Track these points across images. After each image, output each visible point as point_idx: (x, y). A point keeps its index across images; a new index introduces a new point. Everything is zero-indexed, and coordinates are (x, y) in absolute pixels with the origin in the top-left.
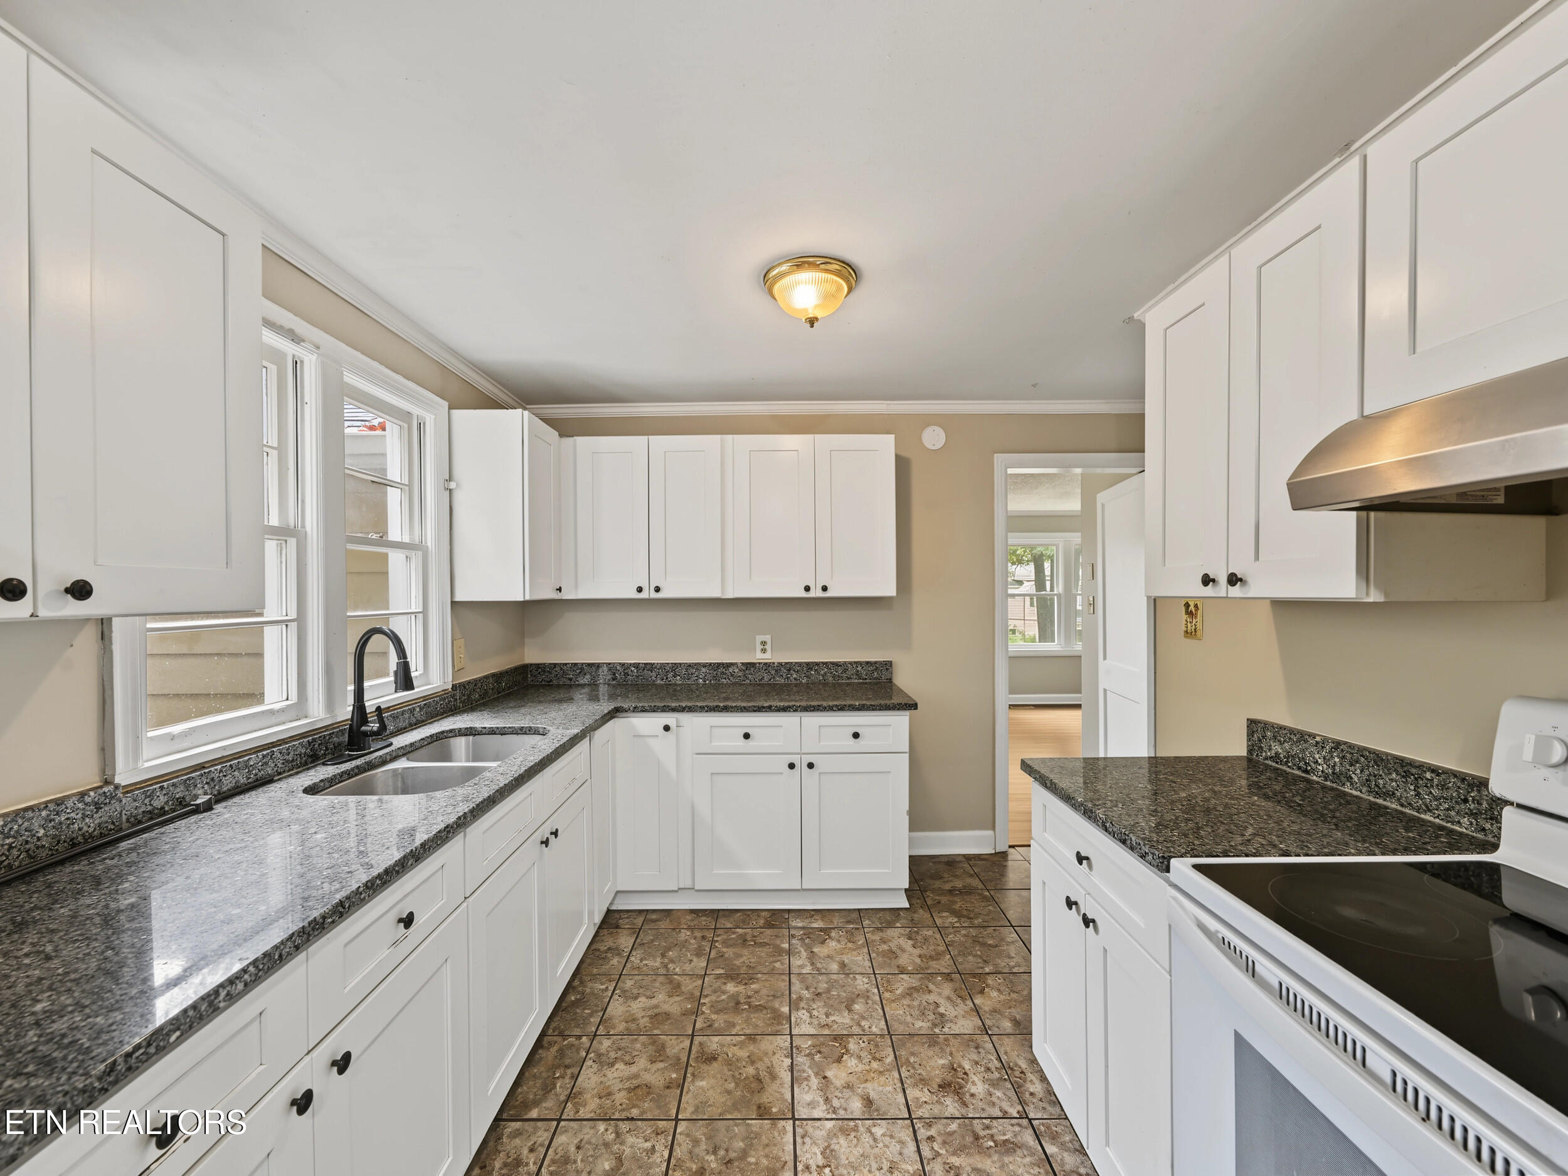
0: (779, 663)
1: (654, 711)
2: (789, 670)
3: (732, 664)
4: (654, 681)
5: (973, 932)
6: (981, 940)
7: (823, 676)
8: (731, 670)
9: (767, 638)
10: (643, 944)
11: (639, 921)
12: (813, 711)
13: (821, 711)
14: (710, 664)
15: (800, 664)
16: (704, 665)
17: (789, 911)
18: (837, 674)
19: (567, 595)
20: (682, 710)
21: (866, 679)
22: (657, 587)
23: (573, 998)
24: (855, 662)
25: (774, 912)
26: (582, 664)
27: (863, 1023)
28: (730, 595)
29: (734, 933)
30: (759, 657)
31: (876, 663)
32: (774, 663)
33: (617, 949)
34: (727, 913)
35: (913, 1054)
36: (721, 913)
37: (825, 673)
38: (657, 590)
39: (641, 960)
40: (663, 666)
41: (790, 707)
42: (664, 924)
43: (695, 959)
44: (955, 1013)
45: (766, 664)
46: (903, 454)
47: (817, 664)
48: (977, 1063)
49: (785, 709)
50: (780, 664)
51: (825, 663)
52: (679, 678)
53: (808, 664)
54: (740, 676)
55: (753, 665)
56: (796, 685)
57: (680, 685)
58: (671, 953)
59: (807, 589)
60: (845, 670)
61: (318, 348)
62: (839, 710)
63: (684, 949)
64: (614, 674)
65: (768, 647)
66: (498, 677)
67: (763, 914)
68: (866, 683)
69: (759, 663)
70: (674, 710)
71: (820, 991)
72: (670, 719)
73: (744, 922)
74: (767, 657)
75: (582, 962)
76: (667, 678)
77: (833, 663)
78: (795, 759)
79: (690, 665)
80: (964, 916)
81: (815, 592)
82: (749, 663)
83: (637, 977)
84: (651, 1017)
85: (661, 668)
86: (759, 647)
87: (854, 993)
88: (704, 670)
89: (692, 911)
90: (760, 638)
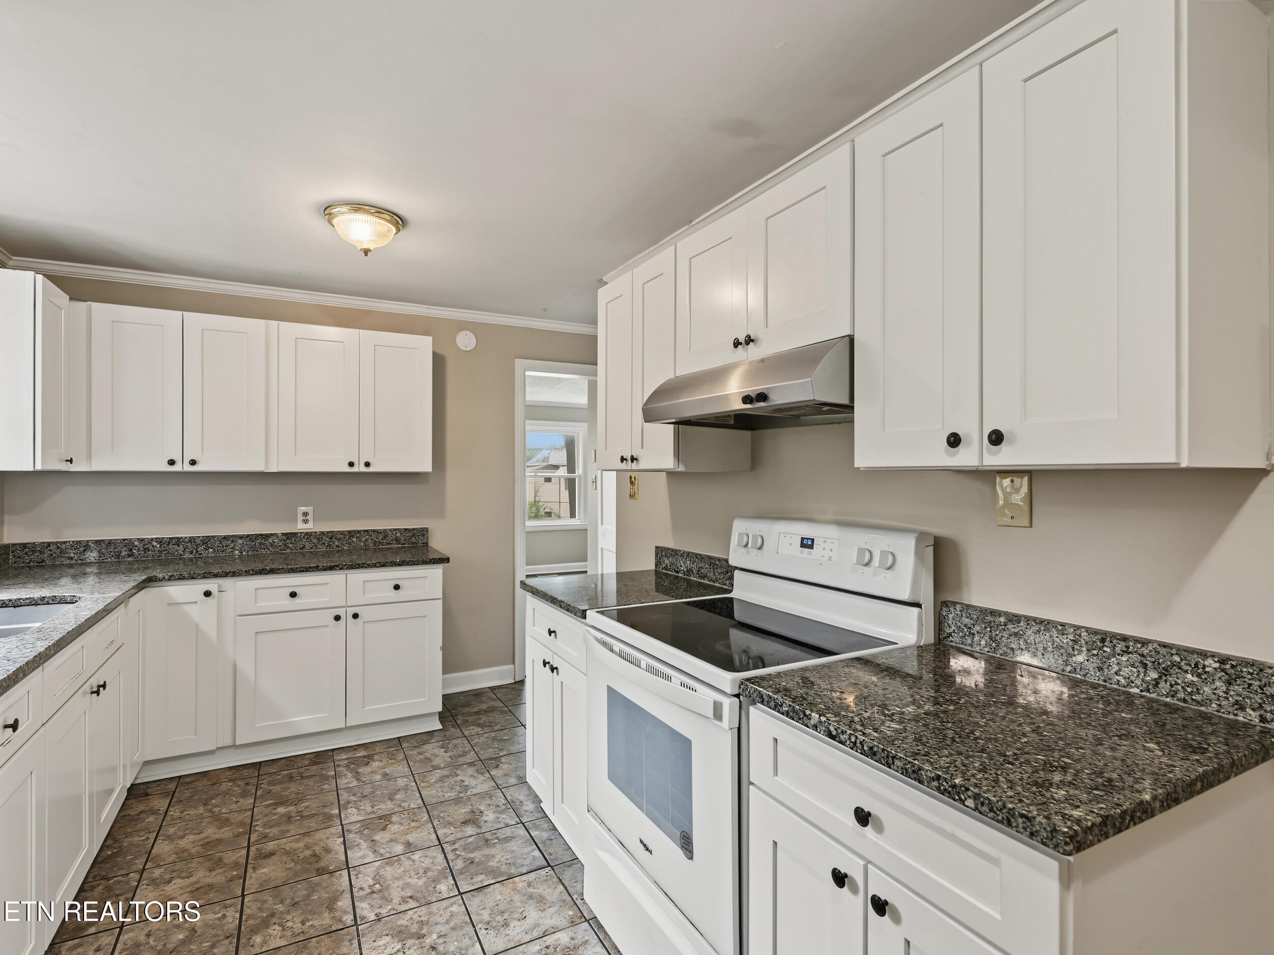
0: (321, 532)
1: (194, 578)
2: (331, 538)
3: (272, 535)
4: (181, 555)
5: (493, 734)
6: (498, 738)
7: (364, 542)
8: (270, 541)
9: (310, 509)
10: (180, 801)
11: (172, 786)
12: (358, 568)
13: (366, 568)
14: (248, 536)
15: (342, 533)
16: (241, 537)
17: (333, 750)
18: (377, 540)
19: (79, 467)
20: (226, 575)
21: (404, 544)
22: (192, 460)
23: (109, 853)
24: (394, 529)
25: (318, 754)
26: (88, 541)
27: (403, 805)
28: (273, 469)
29: (279, 775)
30: (301, 527)
31: (414, 529)
32: (316, 532)
33: (151, 810)
34: (270, 763)
35: (443, 812)
36: (263, 764)
37: (367, 540)
38: (193, 463)
39: (182, 812)
40: (192, 540)
41: (336, 566)
42: (200, 785)
43: (241, 800)
44: (476, 783)
45: (307, 533)
46: (440, 351)
47: (359, 532)
48: (489, 805)
49: (331, 568)
50: (323, 533)
51: (367, 531)
52: (211, 550)
53: (350, 532)
54: (280, 546)
55: (295, 534)
56: (338, 551)
57: (212, 557)
58: (214, 801)
59: (351, 464)
60: (385, 537)
62: (381, 566)
63: (228, 796)
64: (131, 550)
65: (310, 517)
67: (308, 756)
68: (404, 548)
69: (301, 533)
70: (216, 576)
71: (366, 794)
72: (212, 585)
73: (288, 765)
74: (310, 527)
75: (112, 827)
76: (197, 552)
77: (374, 531)
78: (341, 611)
79: (226, 538)
80: (486, 726)
81: (360, 468)
82: (290, 533)
83: (180, 825)
84: (203, 845)
85: (190, 541)
86: (300, 518)
87: (395, 789)
88: (240, 541)
89: (230, 768)
90: (301, 510)
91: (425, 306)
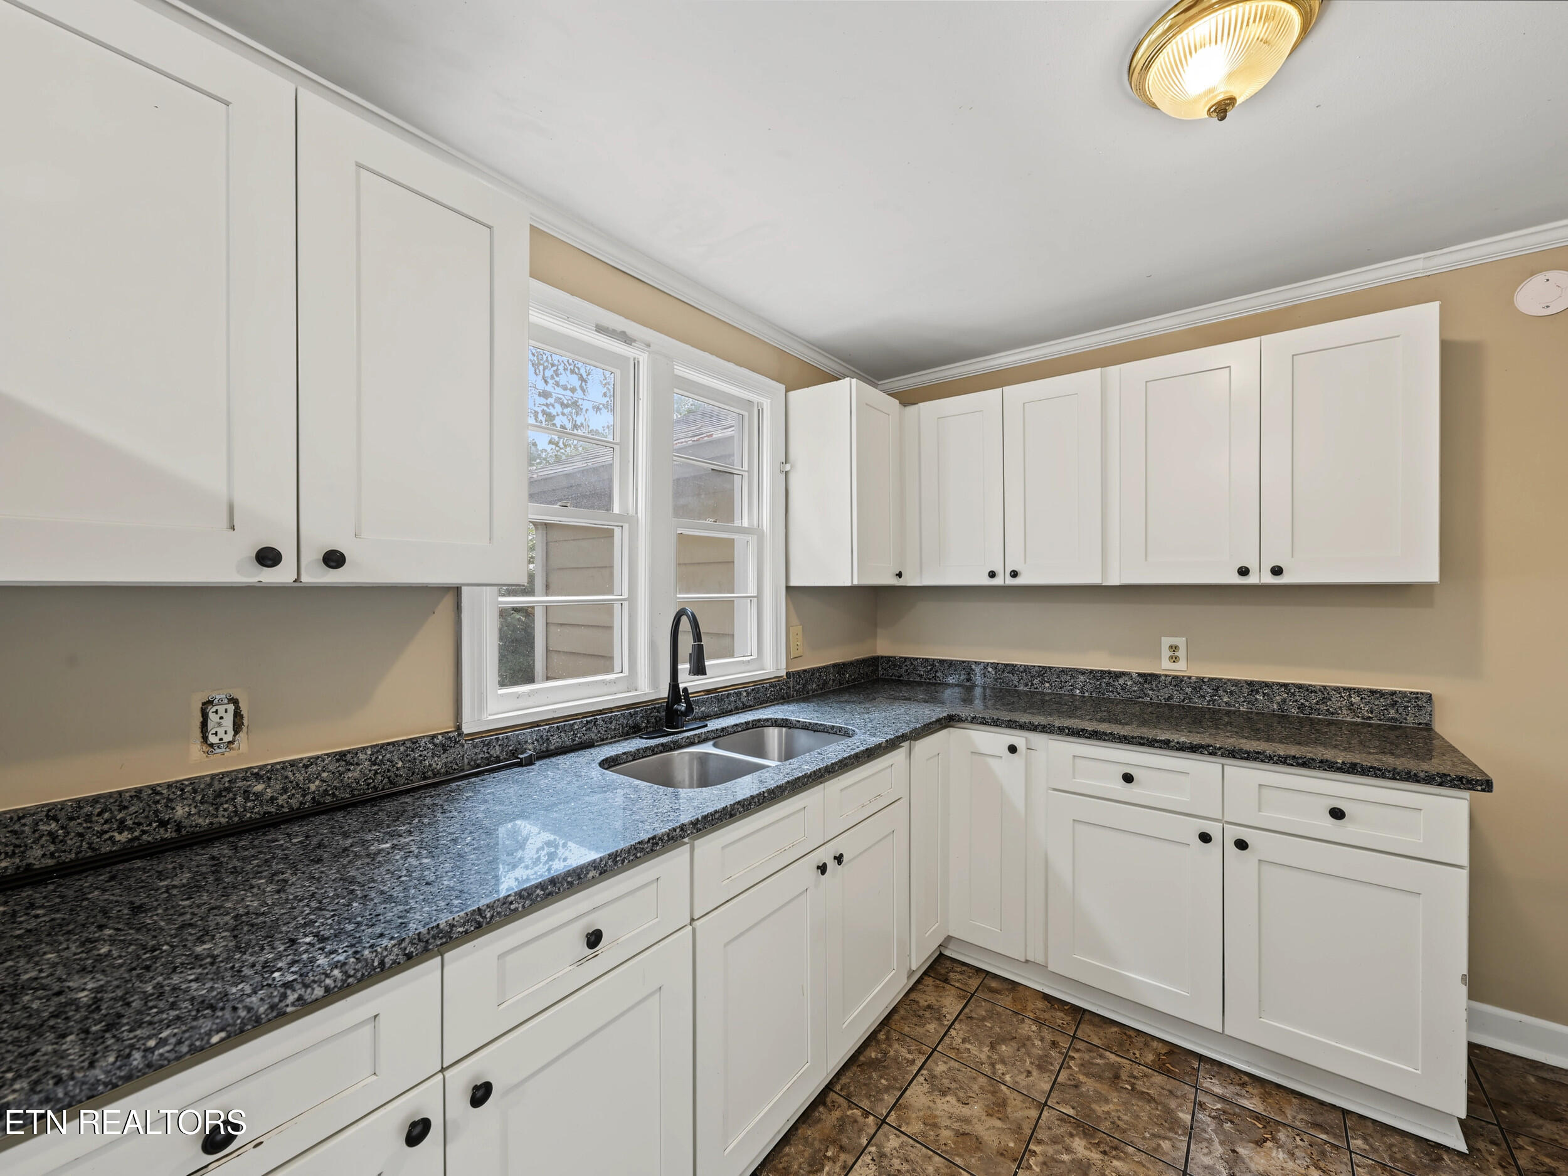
0: (1197, 678)
1: (997, 726)
2: (1217, 689)
3: (1123, 674)
4: (1016, 686)
7: (1279, 703)
8: (1121, 681)
9: (1180, 641)
10: (971, 1018)
11: (974, 983)
12: (1246, 759)
13: (1262, 761)
14: (1091, 671)
15: (1236, 683)
16: (1083, 672)
17: (1201, 1058)
18: (1307, 704)
19: (910, 580)
20: (1034, 728)
21: (1370, 718)
22: (1013, 571)
23: (873, 1055)
24: (1345, 689)
25: (1174, 1050)
26: (934, 660)
28: (1114, 581)
29: (1101, 1056)
30: (1165, 667)
31: (1393, 693)
32: (1190, 678)
33: (938, 1010)
34: (1097, 1020)
36: (1087, 1017)
37: (1284, 701)
38: (1014, 574)
39: (964, 1041)
40: (1027, 669)
41: (1202, 746)
42: (1006, 1000)
43: (1035, 1073)
45: (1175, 677)
47: (1267, 685)
49: (1194, 749)
50: (1201, 680)
51: (1285, 685)
52: (1047, 685)
53: (1250, 684)
54: (1134, 691)
55: (1155, 677)
56: (1228, 713)
57: (1049, 694)
58: (1004, 1048)
59: (1245, 571)
60: (1324, 701)
61: (649, 346)
62: (1298, 765)
63: (1023, 1050)
64: (969, 674)
65: (1182, 653)
66: (840, 668)
67: (1155, 1044)
68: (1370, 725)
69: (1166, 676)
70: (1022, 727)
72: (1018, 738)
73: (1121, 1045)
74: (1181, 668)
75: (894, 1010)
76: (1032, 685)
77: (1300, 687)
78: (1213, 829)
79: (1064, 671)
81: (1259, 577)
82: (1150, 675)
83: (953, 1063)
84: (957, 1134)
85: (1025, 671)
86: (1166, 653)
88: (1082, 678)
89: (1046, 997)
90: (1166, 642)
91: (1422, 255)
